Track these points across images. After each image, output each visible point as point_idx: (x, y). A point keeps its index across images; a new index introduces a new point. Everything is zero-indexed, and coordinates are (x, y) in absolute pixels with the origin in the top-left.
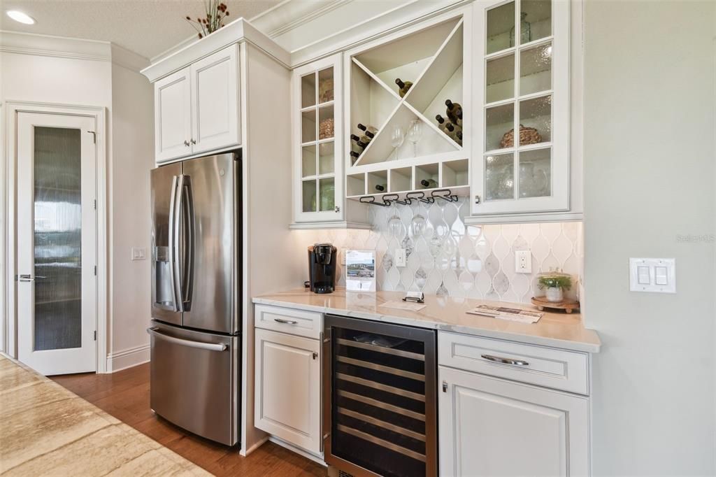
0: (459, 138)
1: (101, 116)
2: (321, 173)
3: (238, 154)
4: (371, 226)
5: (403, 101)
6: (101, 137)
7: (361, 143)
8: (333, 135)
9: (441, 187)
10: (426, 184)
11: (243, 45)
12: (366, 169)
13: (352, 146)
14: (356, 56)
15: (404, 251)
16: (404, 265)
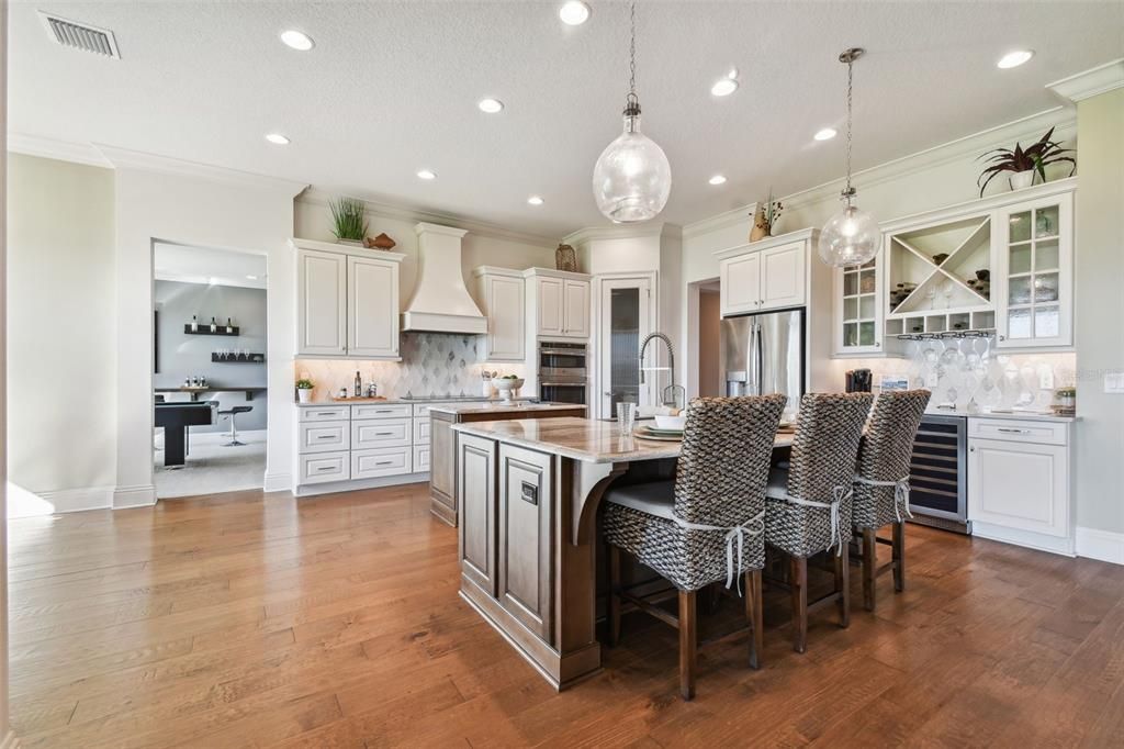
0: (987, 295)
1: (653, 276)
2: (862, 317)
3: (803, 310)
4: (903, 355)
5: (938, 268)
6: (653, 293)
7: (899, 296)
8: (874, 291)
9: (971, 328)
10: (958, 326)
11: (809, 241)
12: (904, 316)
13: (891, 299)
14: (896, 236)
15: (936, 376)
16: (935, 385)
